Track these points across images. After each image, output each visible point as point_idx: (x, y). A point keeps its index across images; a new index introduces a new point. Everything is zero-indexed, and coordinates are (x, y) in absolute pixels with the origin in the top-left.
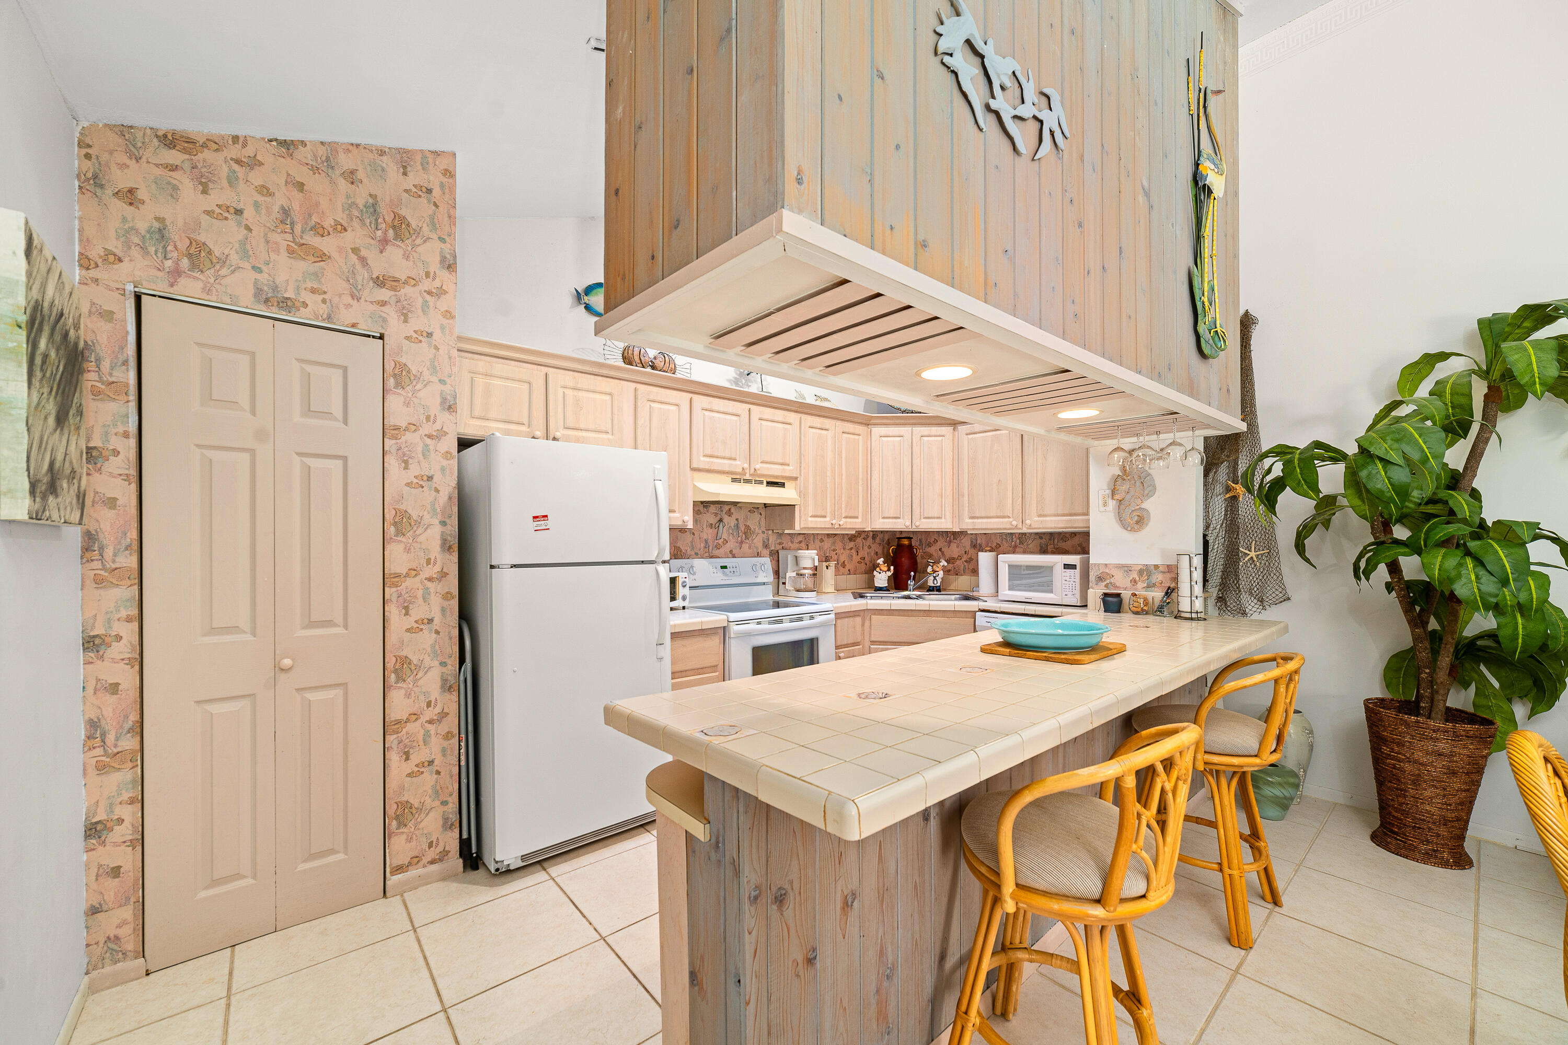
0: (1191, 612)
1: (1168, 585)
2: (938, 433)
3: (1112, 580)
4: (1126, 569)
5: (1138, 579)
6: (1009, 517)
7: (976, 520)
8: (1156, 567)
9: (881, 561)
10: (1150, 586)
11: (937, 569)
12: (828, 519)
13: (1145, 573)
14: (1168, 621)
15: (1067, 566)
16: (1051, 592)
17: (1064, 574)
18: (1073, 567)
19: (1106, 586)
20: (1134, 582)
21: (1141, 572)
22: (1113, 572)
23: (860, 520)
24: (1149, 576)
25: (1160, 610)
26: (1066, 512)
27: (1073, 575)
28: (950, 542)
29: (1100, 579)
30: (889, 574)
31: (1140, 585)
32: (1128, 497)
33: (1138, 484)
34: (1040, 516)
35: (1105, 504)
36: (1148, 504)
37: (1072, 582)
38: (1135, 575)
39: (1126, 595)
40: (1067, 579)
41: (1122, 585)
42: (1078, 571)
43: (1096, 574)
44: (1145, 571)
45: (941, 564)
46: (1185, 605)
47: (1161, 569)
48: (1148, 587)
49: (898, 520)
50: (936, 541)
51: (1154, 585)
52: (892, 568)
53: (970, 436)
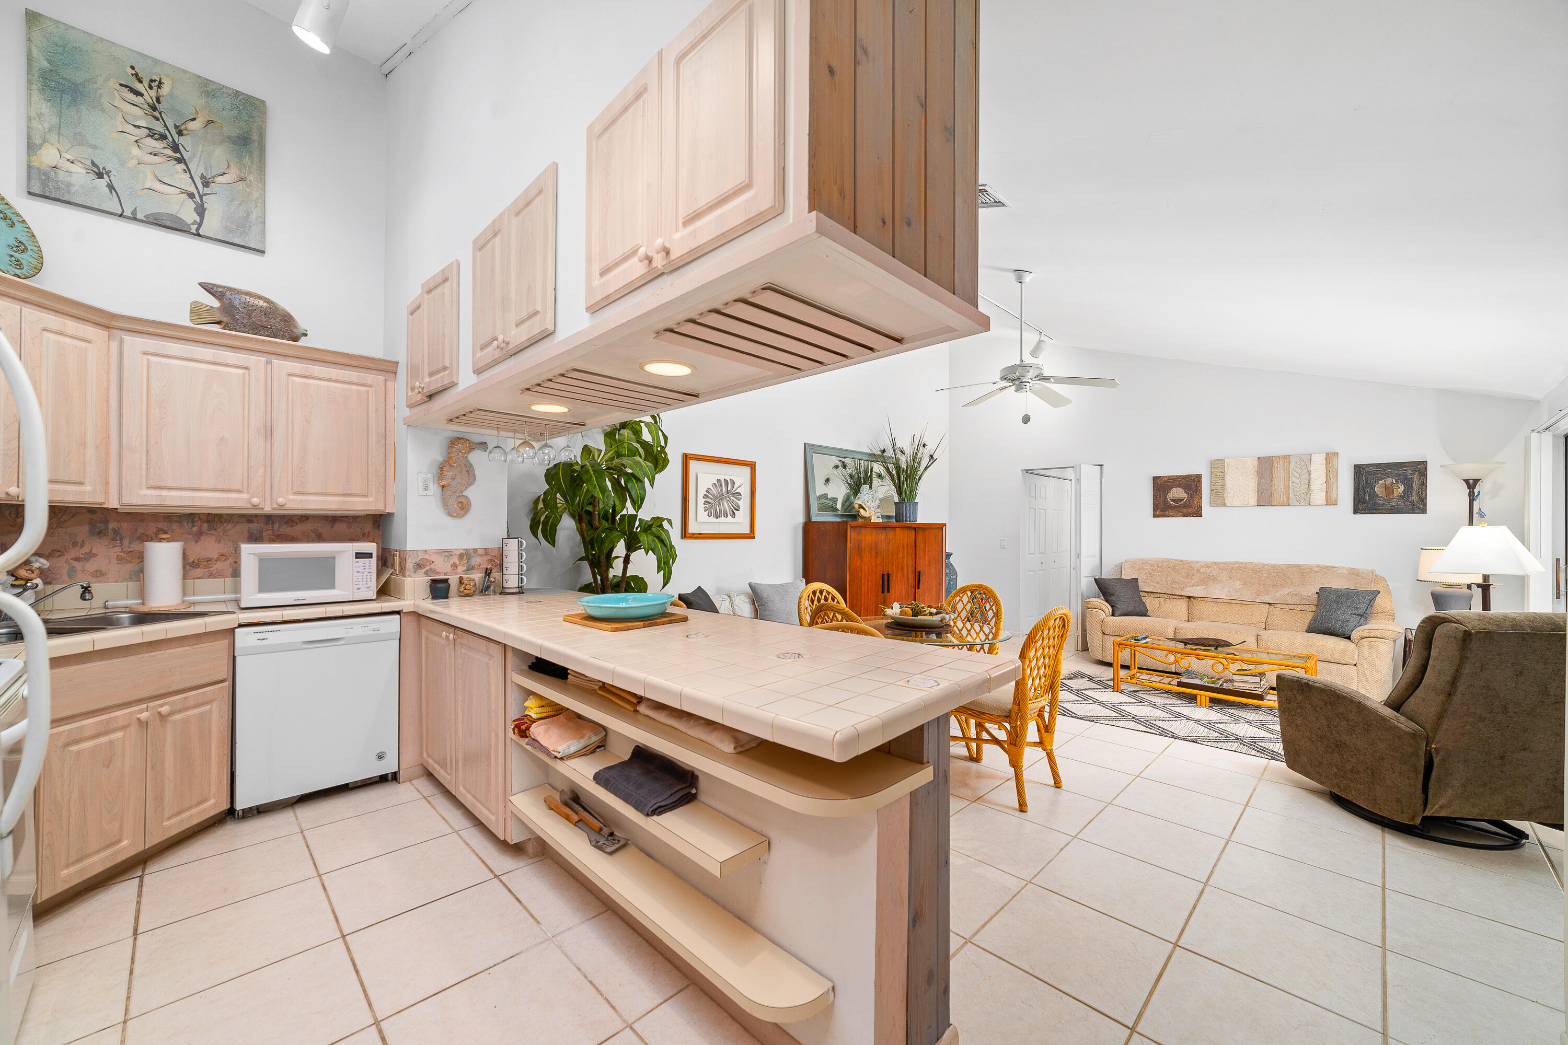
0: (519, 588)
1: (485, 567)
3: (432, 566)
4: (447, 554)
5: (458, 563)
8: (475, 550)
10: (470, 569)
11: (30, 575)
13: (465, 557)
14: (493, 599)
15: (359, 555)
16: (332, 587)
17: (355, 565)
18: (369, 555)
19: (426, 573)
20: (455, 566)
21: (461, 556)
22: (433, 558)
24: (469, 560)
25: (485, 590)
26: (339, 492)
27: (367, 565)
29: (419, 566)
31: (461, 569)
32: (455, 483)
33: (464, 472)
34: (298, 494)
35: (426, 488)
36: (470, 493)
37: (366, 573)
38: (455, 560)
39: (453, 580)
40: (361, 570)
41: (442, 569)
42: (374, 561)
43: (414, 562)
44: (466, 555)
46: (512, 581)
47: (480, 552)
48: (468, 570)
51: (473, 568)
53: (154, 358)
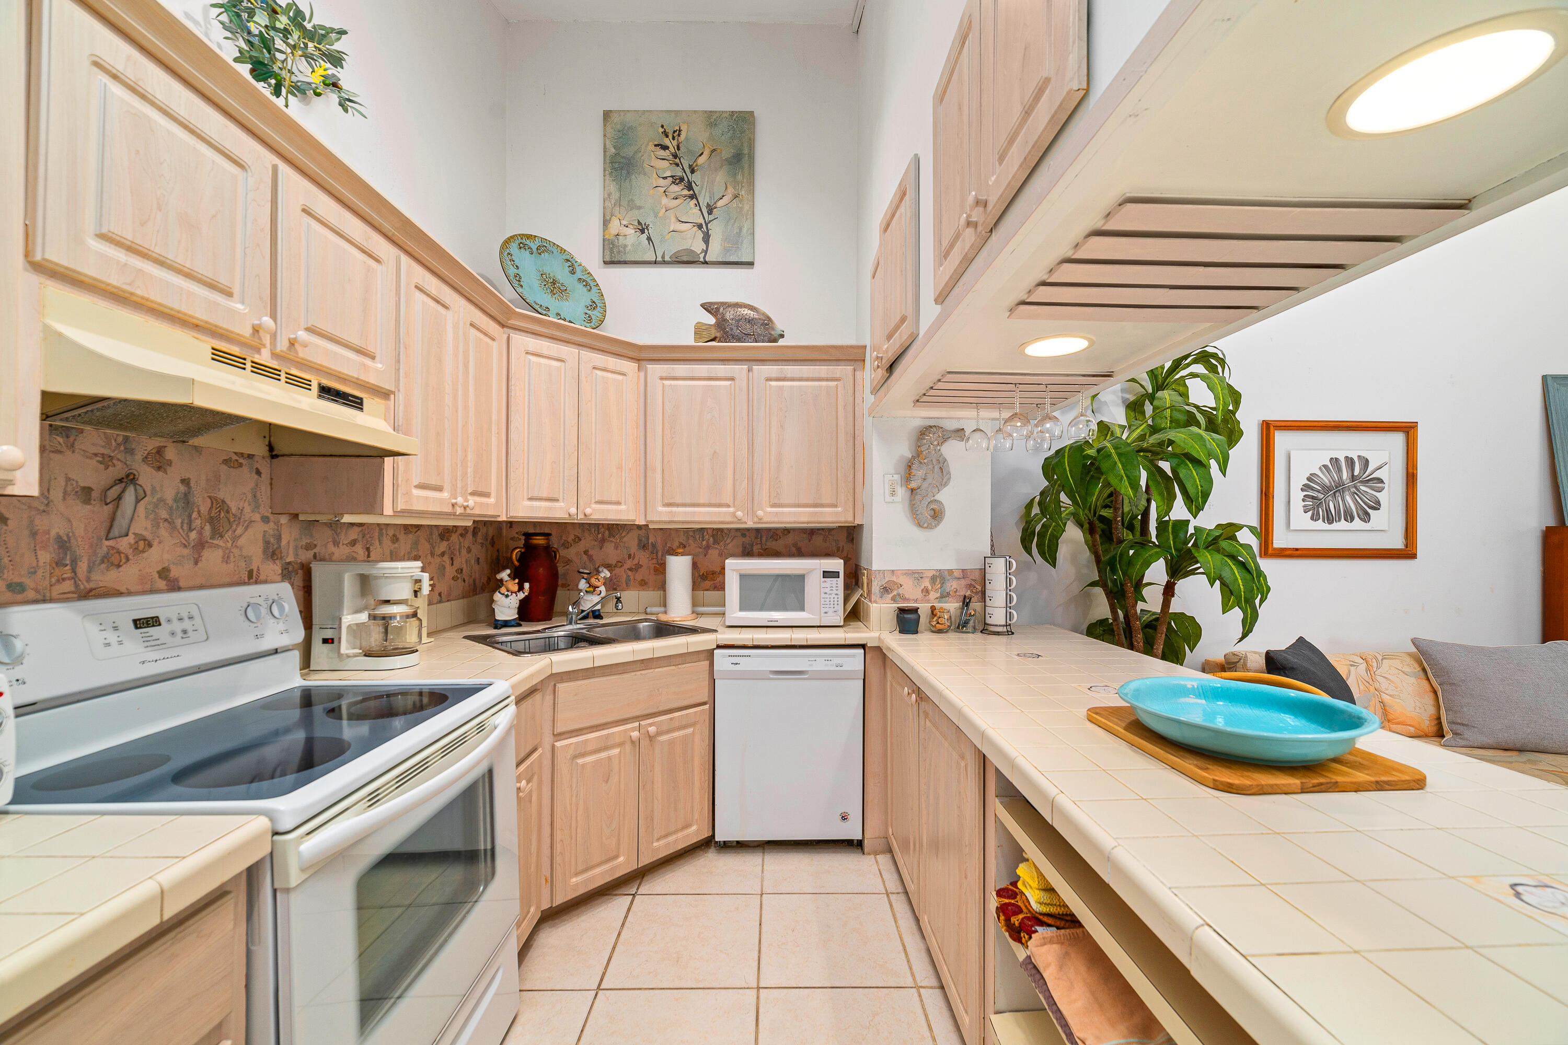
0: (1006, 626)
1: (962, 593)
2: (618, 369)
3: (901, 591)
4: (916, 575)
5: (930, 588)
6: (728, 506)
7: (674, 509)
8: (951, 572)
9: (505, 575)
10: (944, 596)
11: (597, 584)
12: (445, 495)
13: (938, 580)
14: (975, 639)
15: (827, 574)
16: (802, 608)
17: (824, 585)
18: (835, 575)
19: (894, 599)
20: (926, 591)
21: (933, 579)
22: (902, 580)
23: (492, 500)
24: (942, 584)
25: (961, 626)
26: (810, 502)
27: (834, 585)
28: (603, 541)
29: (886, 590)
30: (521, 595)
31: (933, 595)
32: (925, 485)
33: (937, 469)
34: (774, 505)
35: (893, 493)
36: (944, 496)
37: (833, 595)
38: (927, 583)
39: (924, 609)
40: (828, 590)
41: (912, 595)
42: (841, 580)
43: (880, 584)
44: (939, 577)
45: (602, 575)
46: (997, 617)
47: (956, 574)
48: (942, 597)
49: (556, 504)
50: (578, 539)
51: (948, 594)
52: (527, 585)
53: (667, 383)
